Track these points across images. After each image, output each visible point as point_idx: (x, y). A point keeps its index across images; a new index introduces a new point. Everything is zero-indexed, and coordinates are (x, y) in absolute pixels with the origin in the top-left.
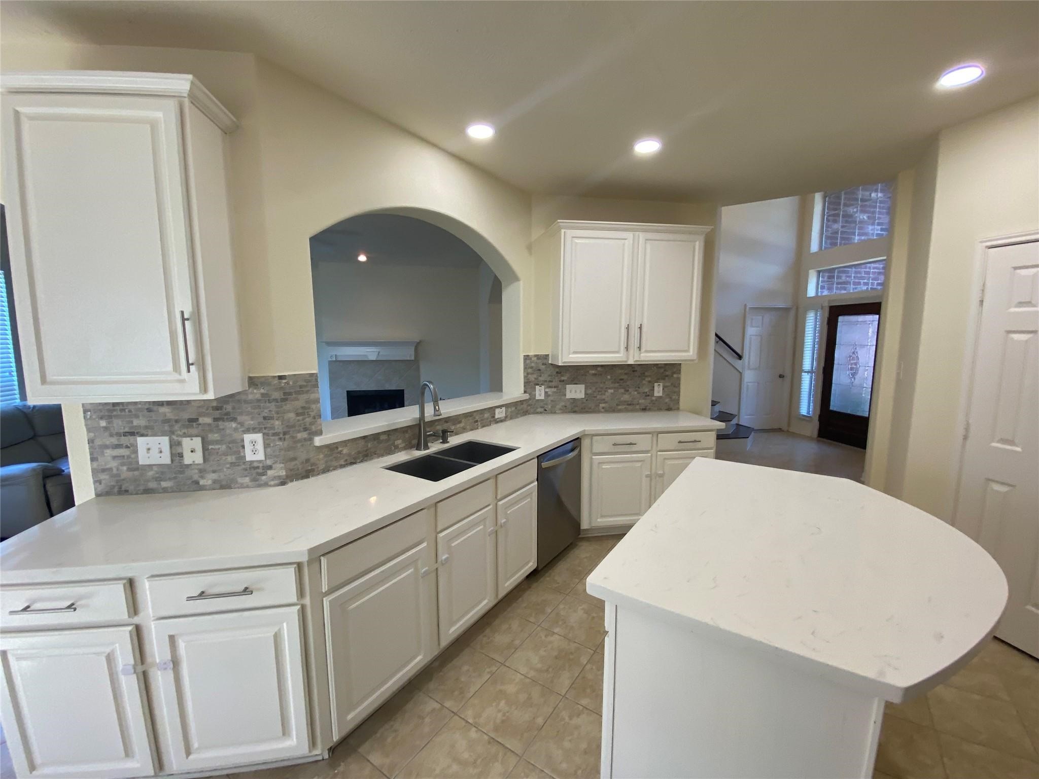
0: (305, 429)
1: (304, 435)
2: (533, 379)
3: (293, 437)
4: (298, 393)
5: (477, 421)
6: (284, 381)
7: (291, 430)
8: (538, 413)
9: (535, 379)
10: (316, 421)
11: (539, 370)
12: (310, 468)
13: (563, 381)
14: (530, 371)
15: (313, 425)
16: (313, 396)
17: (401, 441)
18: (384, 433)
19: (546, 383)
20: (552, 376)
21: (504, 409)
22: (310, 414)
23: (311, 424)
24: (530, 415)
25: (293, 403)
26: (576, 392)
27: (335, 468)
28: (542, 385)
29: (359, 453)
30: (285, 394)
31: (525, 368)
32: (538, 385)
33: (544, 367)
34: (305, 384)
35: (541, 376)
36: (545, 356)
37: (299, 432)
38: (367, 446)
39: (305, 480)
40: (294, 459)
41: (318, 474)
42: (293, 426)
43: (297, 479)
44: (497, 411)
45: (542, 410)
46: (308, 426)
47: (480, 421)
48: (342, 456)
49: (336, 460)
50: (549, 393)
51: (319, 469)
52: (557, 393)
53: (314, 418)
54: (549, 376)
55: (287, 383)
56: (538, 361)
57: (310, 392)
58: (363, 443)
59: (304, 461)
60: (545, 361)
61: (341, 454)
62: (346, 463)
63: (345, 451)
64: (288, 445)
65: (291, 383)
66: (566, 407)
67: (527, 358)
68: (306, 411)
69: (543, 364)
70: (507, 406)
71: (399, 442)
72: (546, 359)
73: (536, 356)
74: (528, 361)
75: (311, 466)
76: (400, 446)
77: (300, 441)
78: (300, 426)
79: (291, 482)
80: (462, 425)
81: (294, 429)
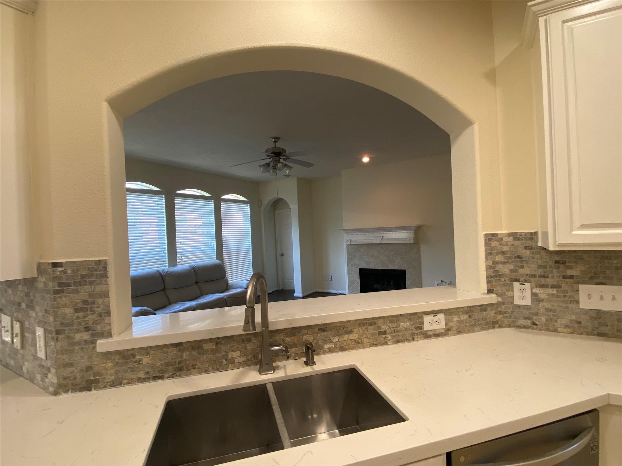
0: (87, 329)
1: (86, 336)
2: (507, 271)
3: (69, 338)
4: (80, 283)
5: (385, 333)
6: (60, 269)
7: (66, 328)
8: (519, 327)
9: (511, 271)
10: (103, 320)
11: (519, 257)
12: (92, 378)
13: (571, 277)
14: (499, 258)
15: (97, 324)
16: (99, 289)
17: (238, 352)
18: (210, 340)
19: (532, 279)
20: (545, 267)
21: (441, 317)
22: (94, 311)
23: (95, 322)
24: (502, 329)
25: (71, 295)
26: (602, 298)
27: (130, 382)
28: (526, 281)
29: (167, 364)
30: (60, 284)
31: (488, 255)
32: (517, 281)
33: (528, 252)
34: (88, 273)
35: (522, 267)
36: (528, 235)
37: (78, 331)
38: (182, 356)
39: (84, 393)
40: (71, 365)
41: (105, 387)
42: (70, 324)
43: (74, 390)
44: (427, 319)
45: (528, 323)
46: (90, 324)
47: (390, 333)
48: (141, 366)
49: (131, 372)
50: (542, 296)
51: (106, 381)
52: (558, 297)
53: (100, 315)
54: (539, 267)
55: (65, 272)
56: (517, 243)
57: (95, 283)
58: (175, 352)
59: (84, 369)
60: (530, 243)
61: (139, 364)
62: (146, 376)
63: (146, 360)
64: (62, 347)
65: (69, 272)
66: (579, 323)
67: (490, 238)
68: (89, 306)
69: (526, 248)
70: (448, 312)
71: (236, 354)
72: (531, 239)
73: (510, 235)
74: (494, 244)
75: (94, 376)
76: (237, 360)
77: (79, 343)
78: (80, 324)
79: (64, 393)
80: (352, 337)
81: (70, 328)
